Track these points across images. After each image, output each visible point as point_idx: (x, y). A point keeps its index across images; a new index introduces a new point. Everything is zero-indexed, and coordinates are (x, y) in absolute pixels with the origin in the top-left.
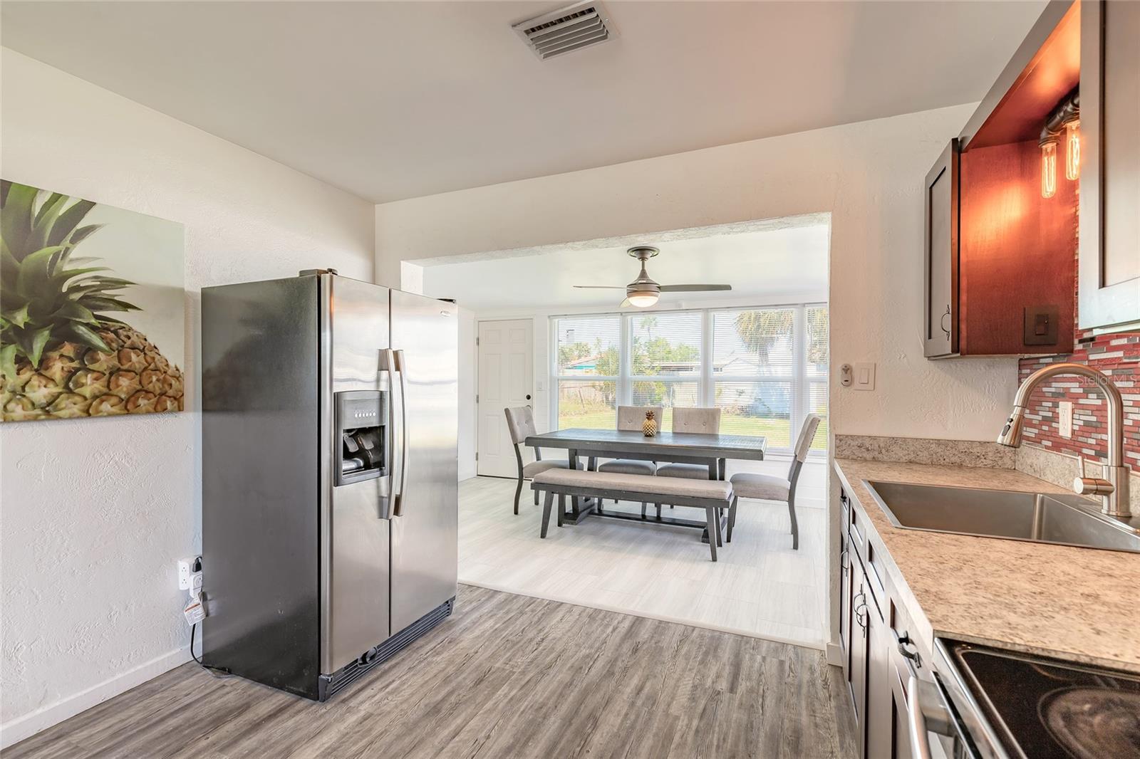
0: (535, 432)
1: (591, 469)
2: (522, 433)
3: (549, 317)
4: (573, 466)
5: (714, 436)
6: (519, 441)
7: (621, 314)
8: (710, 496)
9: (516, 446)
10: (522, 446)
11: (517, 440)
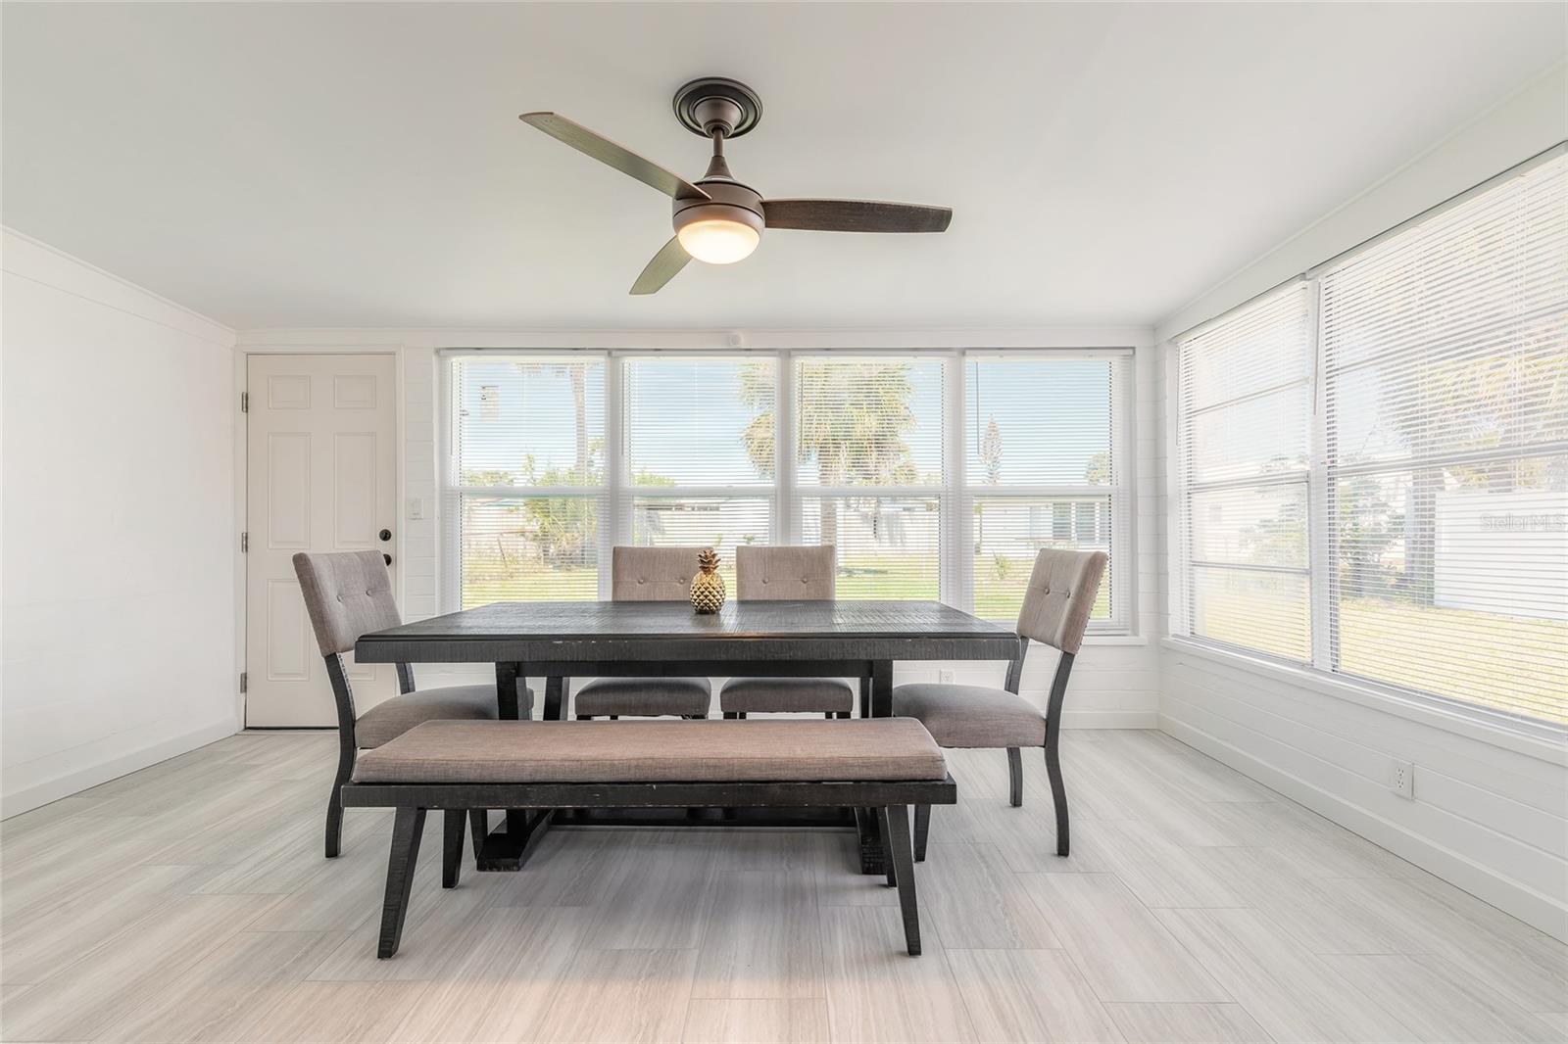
0: (395, 617)
1: (553, 711)
2: (347, 624)
3: (438, 351)
4: (508, 705)
5: (824, 604)
6: (340, 645)
7: (609, 352)
8: (903, 773)
9: (332, 661)
10: (347, 659)
11: (334, 642)
